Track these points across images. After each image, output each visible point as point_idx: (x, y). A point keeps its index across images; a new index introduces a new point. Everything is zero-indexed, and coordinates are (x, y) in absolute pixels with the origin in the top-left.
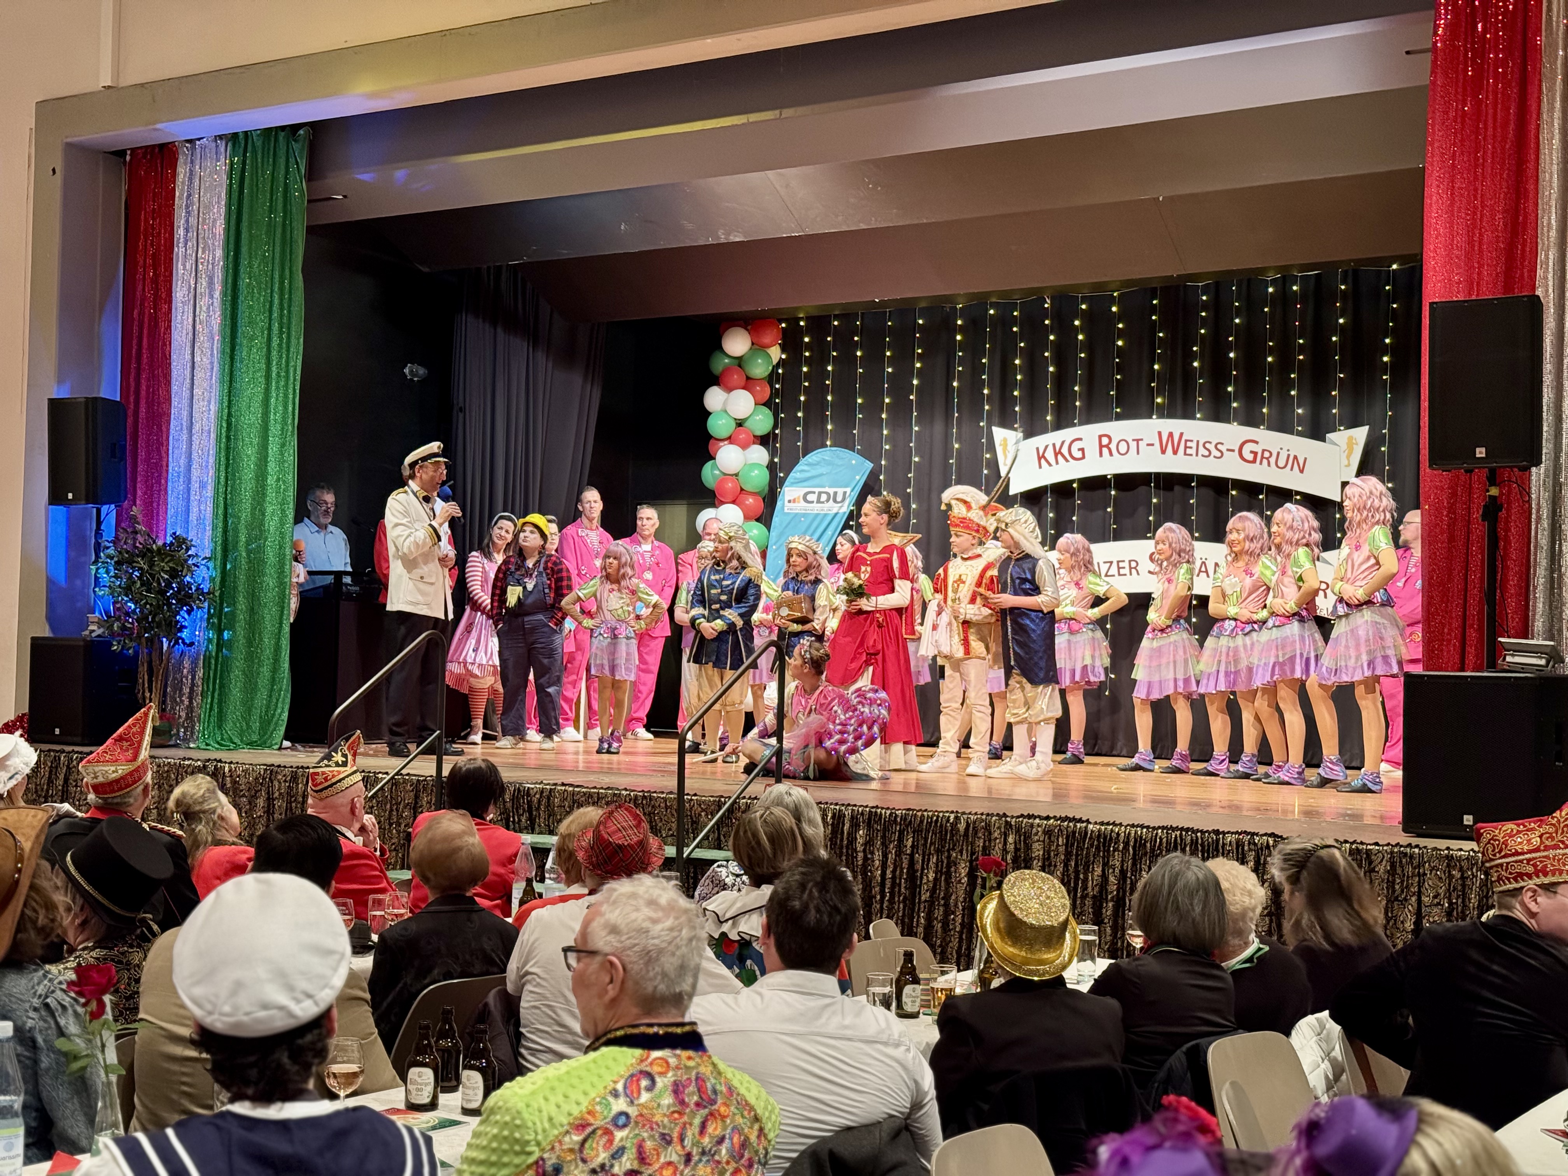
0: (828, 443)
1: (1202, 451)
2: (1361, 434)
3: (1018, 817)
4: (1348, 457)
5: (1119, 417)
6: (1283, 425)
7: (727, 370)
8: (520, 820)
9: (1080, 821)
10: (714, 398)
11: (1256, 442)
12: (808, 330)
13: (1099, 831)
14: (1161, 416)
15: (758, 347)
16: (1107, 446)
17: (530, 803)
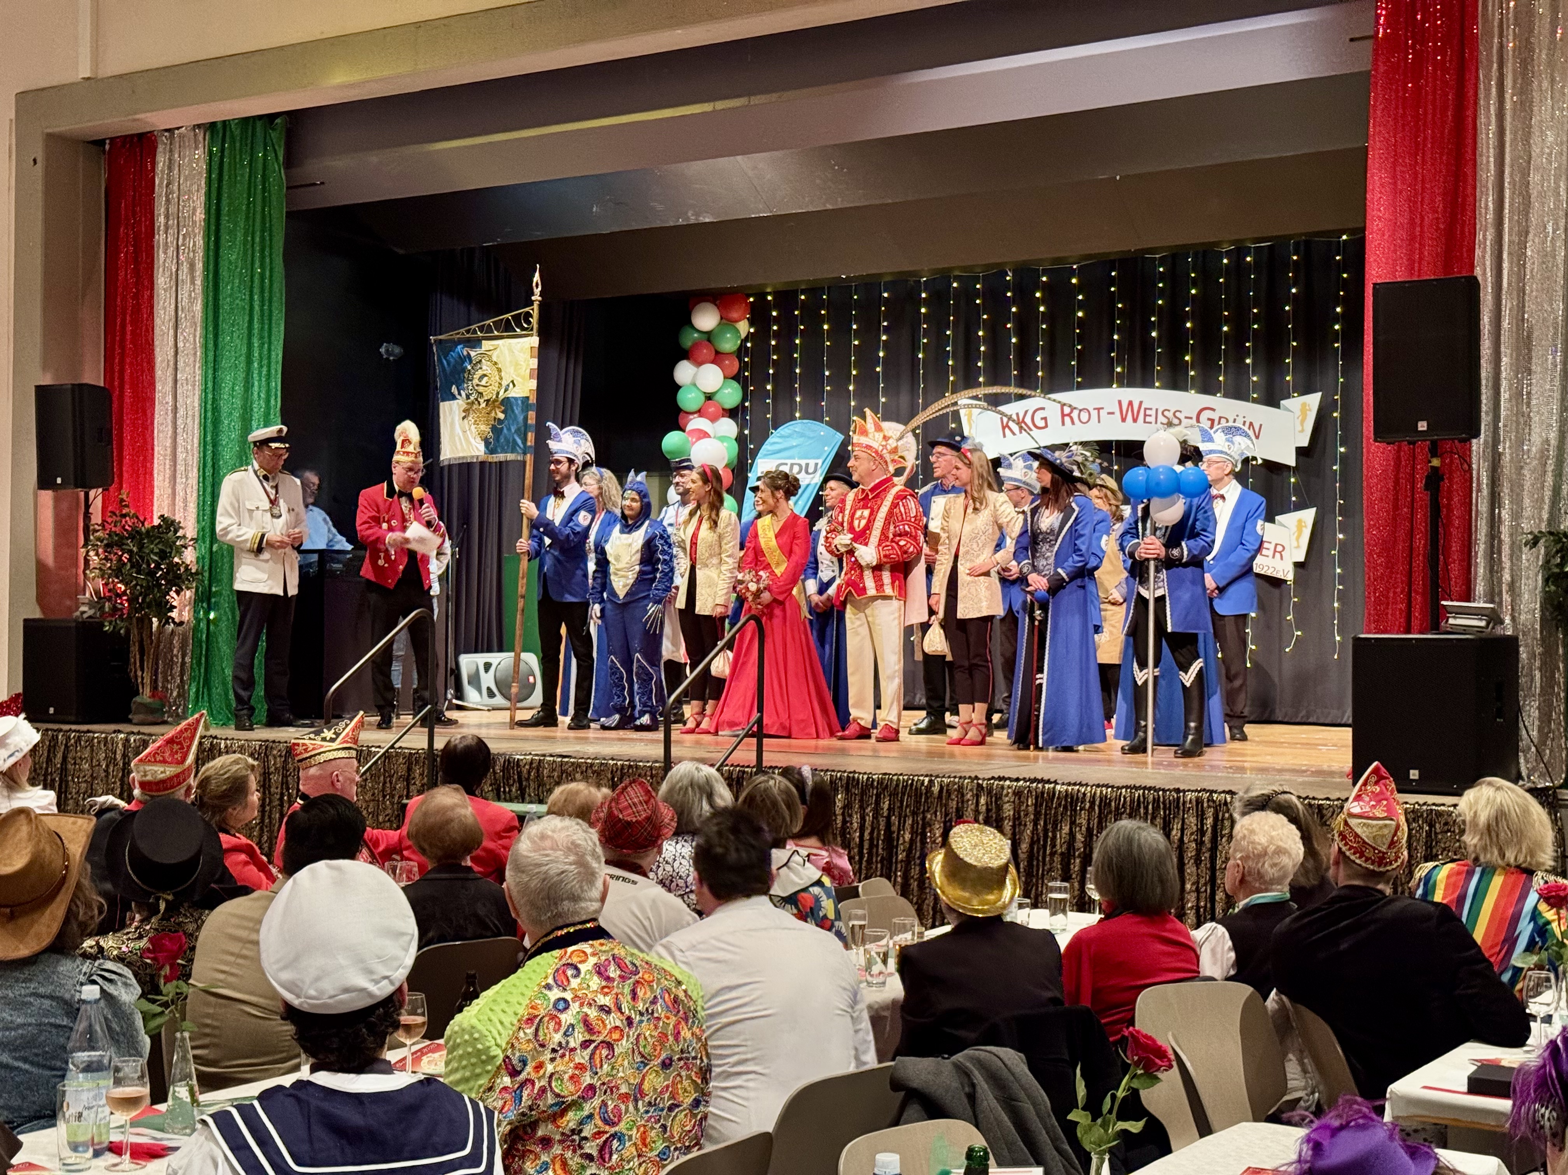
0: (797, 415)
1: (1161, 419)
2: (1314, 400)
3: (989, 779)
4: (1302, 423)
5: (1080, 387)
6: (1239, 393)
7: (696, 345)
8: (510, 791)
9: (1049, 782)
10: (684, 372)
11: (1213, 410)
12: (776, 305)
13: (1067, 791)
14: (1121, 385)
15: (727, 321)
16: (1069, 415)
17: (520, 774)
